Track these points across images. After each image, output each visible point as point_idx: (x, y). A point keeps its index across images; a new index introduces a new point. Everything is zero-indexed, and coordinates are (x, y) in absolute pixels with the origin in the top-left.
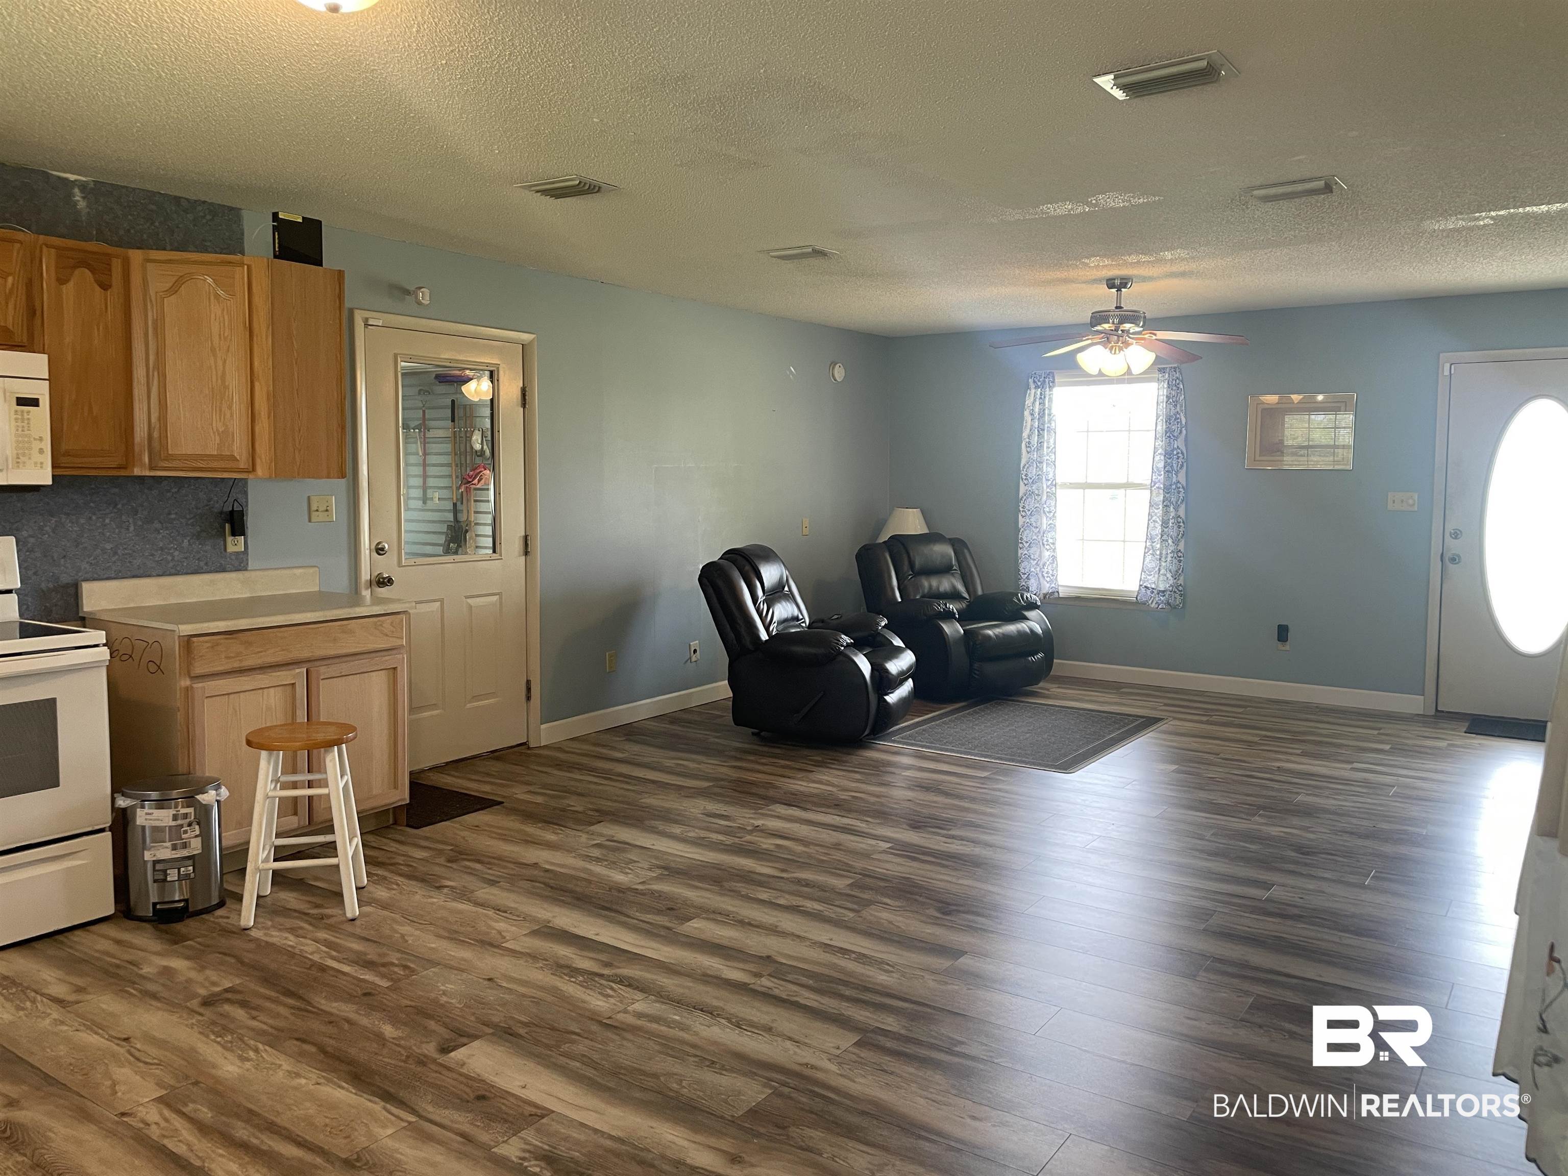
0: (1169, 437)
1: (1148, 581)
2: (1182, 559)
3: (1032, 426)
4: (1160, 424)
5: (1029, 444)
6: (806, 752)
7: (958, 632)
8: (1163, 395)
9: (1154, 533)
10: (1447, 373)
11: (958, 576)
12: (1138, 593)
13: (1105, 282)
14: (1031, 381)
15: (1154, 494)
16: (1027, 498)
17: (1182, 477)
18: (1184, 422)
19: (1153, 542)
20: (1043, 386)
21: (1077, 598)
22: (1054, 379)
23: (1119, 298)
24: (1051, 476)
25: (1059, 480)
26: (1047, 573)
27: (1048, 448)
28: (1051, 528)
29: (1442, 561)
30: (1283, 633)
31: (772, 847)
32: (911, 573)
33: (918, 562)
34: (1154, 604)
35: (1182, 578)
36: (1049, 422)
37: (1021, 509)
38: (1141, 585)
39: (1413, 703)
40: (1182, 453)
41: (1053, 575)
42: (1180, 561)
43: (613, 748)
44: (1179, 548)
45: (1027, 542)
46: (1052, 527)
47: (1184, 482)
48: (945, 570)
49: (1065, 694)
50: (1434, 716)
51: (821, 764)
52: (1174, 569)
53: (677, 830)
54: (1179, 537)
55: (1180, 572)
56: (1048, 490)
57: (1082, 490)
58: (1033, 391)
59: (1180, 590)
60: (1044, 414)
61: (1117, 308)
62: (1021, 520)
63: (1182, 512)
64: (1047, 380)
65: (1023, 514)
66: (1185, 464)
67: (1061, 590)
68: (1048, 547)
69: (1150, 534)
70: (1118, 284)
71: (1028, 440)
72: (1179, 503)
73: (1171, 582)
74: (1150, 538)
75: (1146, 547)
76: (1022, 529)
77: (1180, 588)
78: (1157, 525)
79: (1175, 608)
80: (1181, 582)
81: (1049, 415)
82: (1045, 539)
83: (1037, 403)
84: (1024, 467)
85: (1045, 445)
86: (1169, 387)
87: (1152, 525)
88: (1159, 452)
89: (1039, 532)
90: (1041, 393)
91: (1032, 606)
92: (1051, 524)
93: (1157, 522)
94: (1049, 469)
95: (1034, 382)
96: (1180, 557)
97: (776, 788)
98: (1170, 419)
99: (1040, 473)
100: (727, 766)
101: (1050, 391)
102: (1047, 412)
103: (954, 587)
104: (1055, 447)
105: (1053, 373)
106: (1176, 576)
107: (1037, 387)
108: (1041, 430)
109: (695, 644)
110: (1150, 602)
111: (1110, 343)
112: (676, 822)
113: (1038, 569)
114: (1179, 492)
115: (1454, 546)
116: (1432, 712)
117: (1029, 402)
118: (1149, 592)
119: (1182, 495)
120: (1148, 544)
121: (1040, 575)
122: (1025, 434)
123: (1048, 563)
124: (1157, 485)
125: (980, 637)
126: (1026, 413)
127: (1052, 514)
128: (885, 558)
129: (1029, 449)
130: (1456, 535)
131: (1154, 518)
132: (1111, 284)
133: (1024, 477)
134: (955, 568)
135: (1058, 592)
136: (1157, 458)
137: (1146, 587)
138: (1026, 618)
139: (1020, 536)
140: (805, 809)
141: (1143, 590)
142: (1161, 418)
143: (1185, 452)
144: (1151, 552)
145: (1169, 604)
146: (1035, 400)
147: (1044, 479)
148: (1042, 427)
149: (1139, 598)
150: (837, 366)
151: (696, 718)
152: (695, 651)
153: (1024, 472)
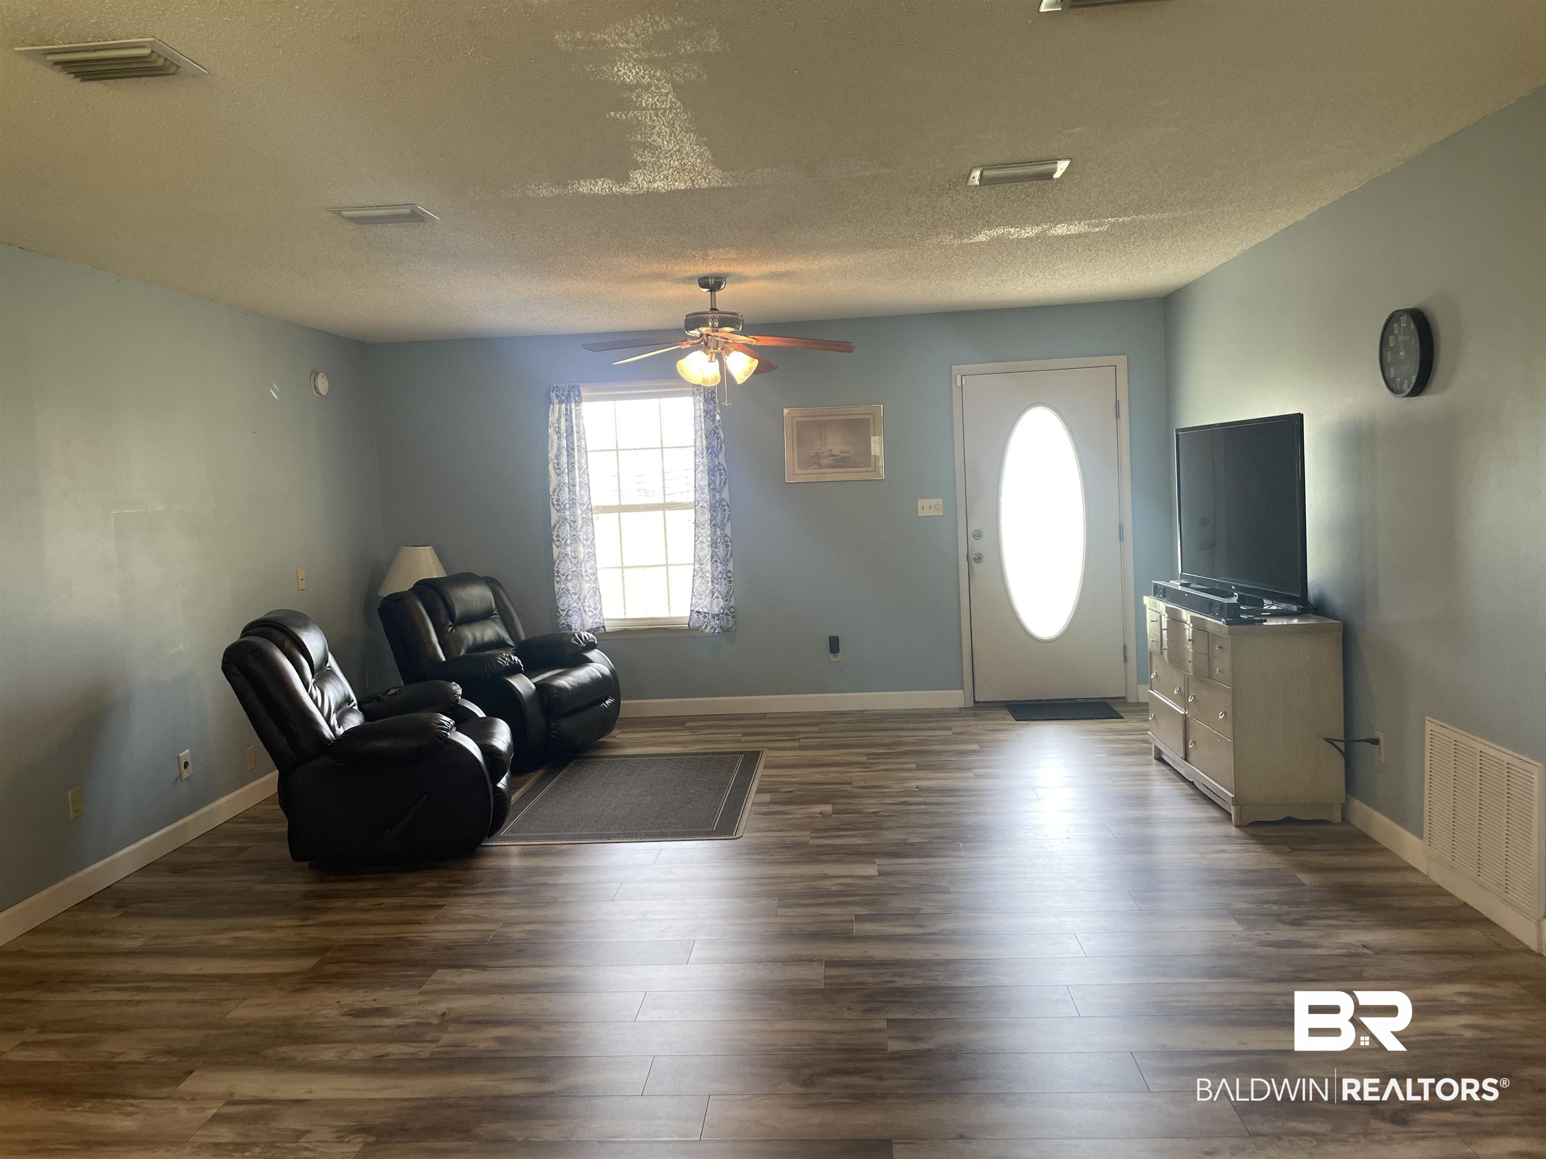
0: (711, 453)
1: (699, 605)
2: (732, 579)
3: (559, 445)
4: (699, 440)
5: (558, 467)
6: (410, 878)
7: (531, 688)
8: (700, 409)
9: (702, 554)
10: (959, 384)
11: (499, 620)
12: (690, 619)
13: (697, 282)
14: (553, 395)
15: (699, 514)
16: (561, 525)
17: (725, 494)
18: (722, 438)
19: (701, 564)
20: (568, 402)
21: (625, 631)
22: (580, 394)
23: (713, 300)
24: (586, 499)
25: (594, 503)
26: (589, 606)
27: (580, 469)
28: (589, 557)
29: (968, 561)
30: (834, 645)
31: (493, 1045)
32: (451, 623)
33: (458, 611)
34: (709, 627)
35: (733, 599)
36: (579, 440)
37: (555, 539)
38: (692, 611)
39: (954, 699)
40: (724, 469)
41: (596, 609)
42: (730, 582)
43: (113, 934)
44: (728, 568)
45: (563, 575)
46: (592, 556)
47: (727, 499)
48: (483, 616)
49: (636, 739)
50: (974, 708)
51: (444, 892)
52: (724, 590)
53: (328, 1054)
54: (728, 557)
55: (731, 593)
56: (584, 515)
57: (617, 513)
58: (557, 406)
59: (730, 612)
60: (572, 431)
61: (712, 309)
62: (556, 551)
63: (728, 531)
64: (572, 394)
65: (558, 543)
66: (727, 481)
67: (606, 624)
68: (587, 579)
69: (698, 556)
70: (712, 284)
71: (555, 461)
72: (725, 521)
73: (722, 604)
74: (698, 560)
75: (694, 570)
76: (558, 561)
77: (732, 610)
78: (704, 546)
79: (728, 631)
80: (732, 603)
81: (578, 432)
82: (583, 569)
83: (563, 420)
84: (554, 491)
85: (576, 466)
86: (706, 402)
87: (699, 546)
88: (700, 469)
89: (578, 562)
90: (566, 409)
91: (591, 646)
92: (589, 552)
93: (704, 542)
94: (583, 492)
95: (557, 396)
96: (730, 577)
97: (414, 943)
98: (711, 434)
99: (574, 497)
100: (314, 925)
101: (576, 406)
102: (575, 429)
103: (498, 634)
104: (587, 468)
105: (578, 387)
106: (727, 598)
107: (561, 402)
108: (570, 450)
109: (185, 754)
110: (703, 627)
111: (710, 348)
112: (316, 1040)
113: (580, 604)
114: (724, 510)
115: (977, 546)
116: (971, 704)
117: (553, 418)
118: (701, 617)
119: (727, 513)
120: (697, 566)
121: (582, 611)
122: (552, 455)
123: (589, 596)
124: (700, 504)
125: (555, 691)
126: (551, 431)
127: (590, 542)
128: (419, 610)
129: (558, 471)
130: (978, 535)
131: (700, 539)
132: (704, 282)
133: (555, 503)
134: (495, 612)
135: (604, 627)
136: (699, 476)
137: (697, 612)
138: (589, 661)
139: (556, 569)
140: (484, 968)
141: (695, 615)
142: (699, 433)
143: (726, 468)
144: (700, 574)
145: (721, 628)
146: (560, 417)
147: (577, 504)
148: (571, 446)
149: (691, 624)
150: (320, 376)
151: (209, 858)
152: (186, 765)
153: (555, 497)
